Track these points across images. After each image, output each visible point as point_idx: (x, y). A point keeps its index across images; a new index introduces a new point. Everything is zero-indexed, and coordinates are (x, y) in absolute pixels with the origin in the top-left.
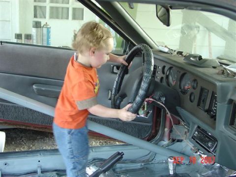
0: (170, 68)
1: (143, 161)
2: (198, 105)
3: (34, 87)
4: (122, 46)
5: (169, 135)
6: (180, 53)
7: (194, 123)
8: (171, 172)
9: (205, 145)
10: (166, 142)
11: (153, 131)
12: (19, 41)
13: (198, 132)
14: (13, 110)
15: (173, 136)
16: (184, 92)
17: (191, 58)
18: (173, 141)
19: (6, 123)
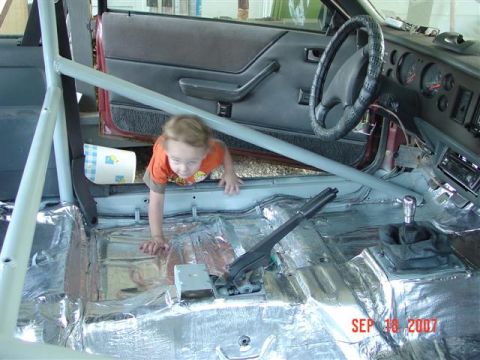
0: (404, 56)
1: (351, 201)
2: (454, 115)
3: (181, 83)
4: (320, 17)
5: (393, 161)
6: (423, 30)
7: (443, 144)
8: (407, 220)
9: (461, 179)
10: (387, 171)
11: (368, 155)
12: (154, 10)
13: (449, 158)
14: (149, 118)
15: (399, 162)
16: (428, 94)
17: (446, 40)
18: (399, 169)
19: (137, 138)
